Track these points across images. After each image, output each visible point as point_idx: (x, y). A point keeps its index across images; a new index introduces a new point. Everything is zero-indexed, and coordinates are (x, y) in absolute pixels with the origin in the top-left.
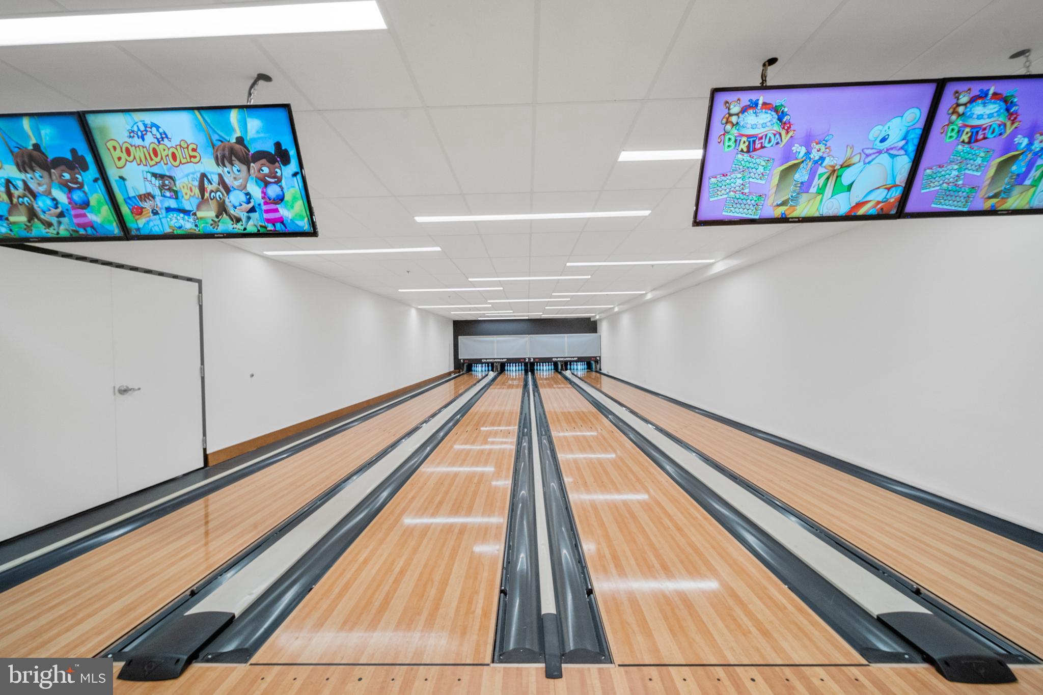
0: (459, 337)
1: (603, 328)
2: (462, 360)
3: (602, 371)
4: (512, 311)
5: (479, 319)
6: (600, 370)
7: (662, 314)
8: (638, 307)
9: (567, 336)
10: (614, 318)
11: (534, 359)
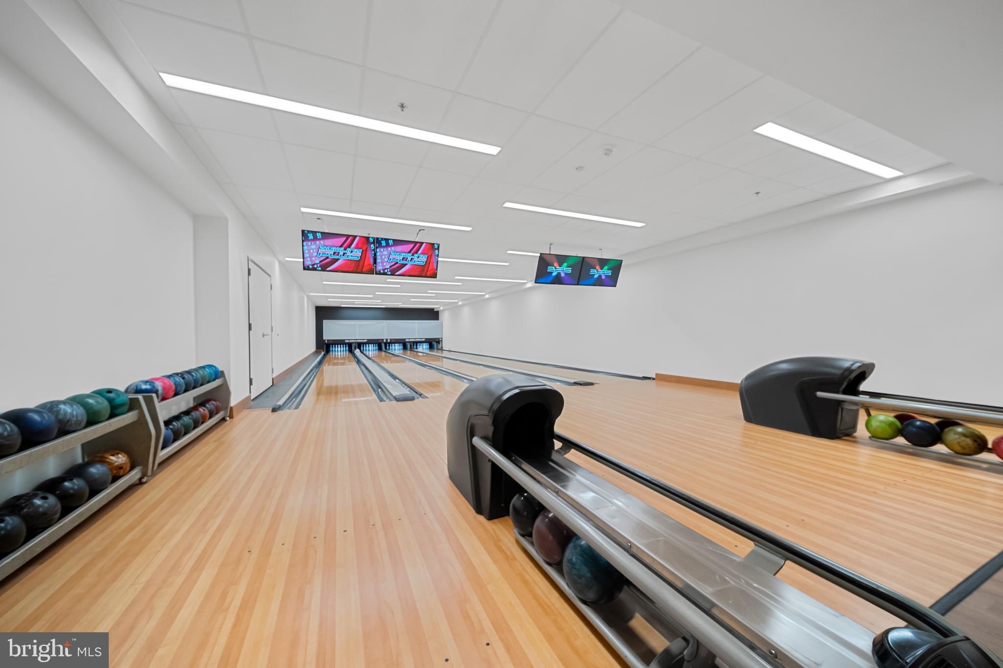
0: (324, 321)
1: (445, 317)
2: (326, 341)
3: (444, 349)
4: (380, 301)
5: (342, 306)
6: (442, 348)
7: (494, 308)
8: (477, 303)
9: (418, 322)
10: (455, 309)
11: (390, 340)
